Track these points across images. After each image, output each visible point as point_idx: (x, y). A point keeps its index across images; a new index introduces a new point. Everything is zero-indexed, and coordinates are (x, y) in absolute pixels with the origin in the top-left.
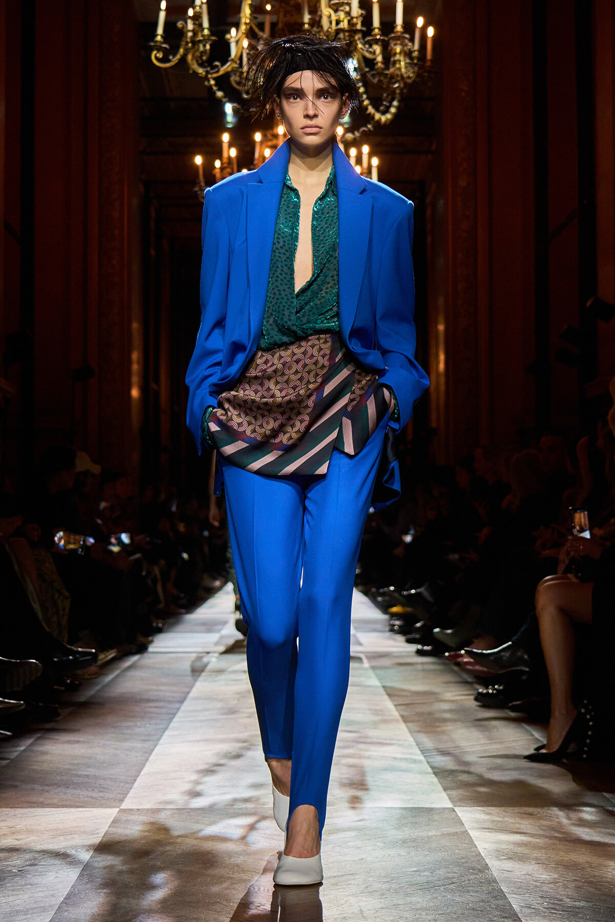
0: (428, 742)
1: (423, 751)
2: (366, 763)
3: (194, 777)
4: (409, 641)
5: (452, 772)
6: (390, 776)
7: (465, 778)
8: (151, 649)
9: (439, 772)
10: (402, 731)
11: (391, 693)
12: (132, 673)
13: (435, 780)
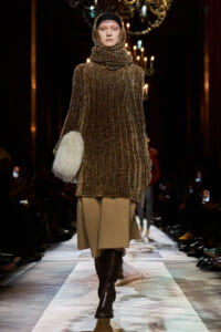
0: (199, 305)
1: (197, 310)
2: (164, 316)
3: (68, 323)
4: (189, 255)
5: (213, 321)
6: (177, 323)
7: (218, 323)
8: (43, 259)
9: (205, 321)
10: (184, 300)
11: (179, 281)
12: (33, 271)
13: (203, 325)
